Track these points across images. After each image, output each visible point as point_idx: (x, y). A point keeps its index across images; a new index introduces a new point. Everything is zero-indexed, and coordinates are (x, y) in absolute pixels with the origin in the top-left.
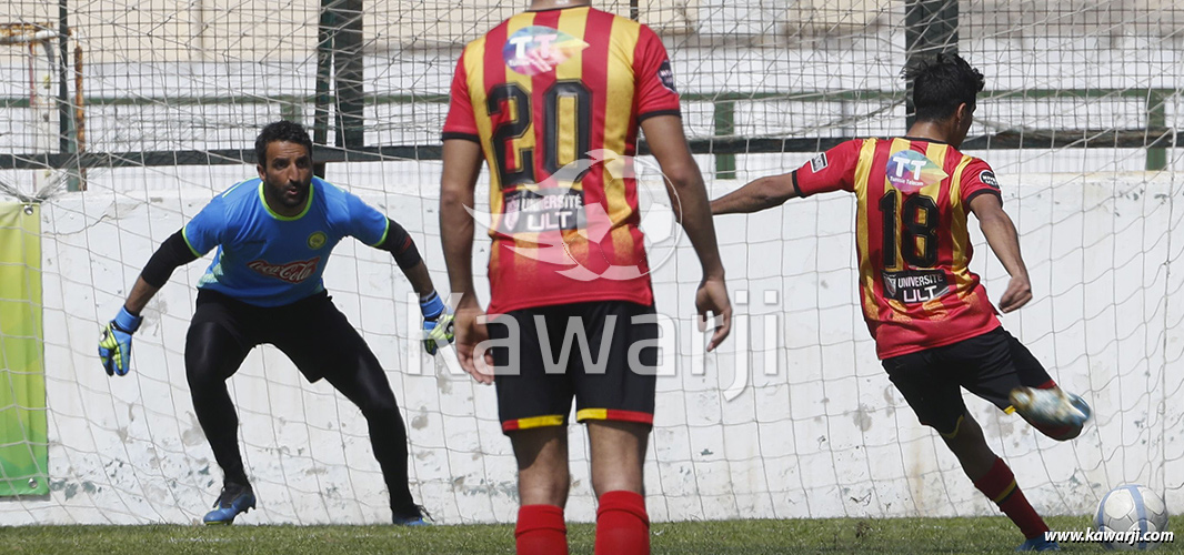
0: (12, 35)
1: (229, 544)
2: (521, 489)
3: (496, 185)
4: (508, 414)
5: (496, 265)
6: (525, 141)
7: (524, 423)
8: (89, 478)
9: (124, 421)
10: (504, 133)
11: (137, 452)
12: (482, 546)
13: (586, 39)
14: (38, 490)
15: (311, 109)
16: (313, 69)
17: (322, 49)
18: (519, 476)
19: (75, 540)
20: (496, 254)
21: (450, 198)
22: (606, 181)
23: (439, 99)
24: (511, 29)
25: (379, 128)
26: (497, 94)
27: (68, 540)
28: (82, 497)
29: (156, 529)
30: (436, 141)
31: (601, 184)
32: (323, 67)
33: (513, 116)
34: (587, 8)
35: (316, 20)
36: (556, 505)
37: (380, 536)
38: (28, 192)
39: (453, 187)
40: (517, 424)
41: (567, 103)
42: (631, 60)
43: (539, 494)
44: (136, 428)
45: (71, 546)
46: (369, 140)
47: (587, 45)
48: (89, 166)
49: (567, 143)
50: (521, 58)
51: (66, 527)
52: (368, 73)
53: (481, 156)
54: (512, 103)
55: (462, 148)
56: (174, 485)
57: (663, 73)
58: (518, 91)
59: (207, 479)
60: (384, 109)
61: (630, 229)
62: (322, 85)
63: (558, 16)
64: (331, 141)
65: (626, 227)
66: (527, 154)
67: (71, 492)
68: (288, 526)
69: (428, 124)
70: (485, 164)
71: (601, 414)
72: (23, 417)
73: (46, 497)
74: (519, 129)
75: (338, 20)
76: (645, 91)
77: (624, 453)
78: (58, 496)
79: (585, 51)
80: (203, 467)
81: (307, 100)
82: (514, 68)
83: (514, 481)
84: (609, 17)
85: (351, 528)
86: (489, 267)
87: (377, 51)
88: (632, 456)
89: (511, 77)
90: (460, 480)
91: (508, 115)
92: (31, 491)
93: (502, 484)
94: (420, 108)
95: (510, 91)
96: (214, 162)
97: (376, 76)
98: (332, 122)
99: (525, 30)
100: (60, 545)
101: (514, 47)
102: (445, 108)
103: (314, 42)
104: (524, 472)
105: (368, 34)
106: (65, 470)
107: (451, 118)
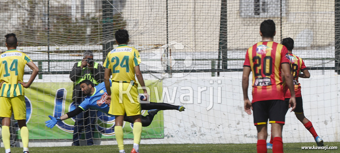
0: (157, 47)
1: (200, 148)
2: (258, 137)
3: (254, 76)
4: (255, 122)
5: (253, 92)
6: (259, 68)
7: (259, 124)
8: (172, 134)
9: (179, 123)
10: (256, 66)
11: (182, 129)
12: (250, 148)
13: (272, 48)
14: (162, 137)
15: (217, 62)
16: (217, 53)
17: (219, 50)
18: (258, 134)
19: (169, 147)
20: (253, 90)
21: (244, 78)
22: (275, 76)
23: (243, 59)
24: (258, 45)
25: (230, 65)
26: (255, 58)
27: (168, 147)
28: (171, 138)
29: (185, 144)
30: (242, 68)
31: (274, 77)
32: (219, 53)
33: (258, 63)
34: (272, 42)
35: (218, 44)
36: (265, 140)
37: (230, 146)
38: (160, 78)
39: (245, 76)
40: (257, 124)
41: (268, 61)
42: (280, 52)
43: (261, 138)
44: (182, 124)
45: (168, 148)
46: (228, 67)
47: (272, 49)
48: (172, 72)
49: (268, 68)
50: (259, 51)
51: (167, 144)
52: (228, 54)
53: (251, 70)
54: (258, 60)
55: (247, 69)
56: (189, 136)
57: (287, 55)
58: (258, 57)
59: (196, 134)
60: (231, 61)
61: (280, 85)
62: (219, 57)
63: (267, 43)
64: (221, 68)
65: (279, 85)
66: (260, 70)
67: (168, 137)
68: (212, 144)
69: (240, 65)
70: (251, 72)
71: (274, 122)
72: (159, 122)
73: (163, 138)
74: (258, 65)
75: (222, 44)
76: (282, 58)
77: (278, 129)
78: (166, 138)
79: (272, 50)
80: (195, 132)
81: (216, 60)
82: (258, 53)
83: (256, 135)
84: (277, 44)
85: (224, 144)
86: (252, 92)
87: (230, 50)
88: (280, 130)
89: (257, 55)
90: (246, 135)
91: (257, 62)
92: (160, 137)
93: (254, 136)
94: (239, 61)
95: (257, 58)
96: (198, 72)
97: (230, 55)
98: (221, 64)
99: (260, 45)
100: (166, 148)
101: (258, 49)
102: (244, 61)
103: (218, 48)
104: (259, 133)
105: (228, 46)
106: (167, 133)
107: (245, 63)
